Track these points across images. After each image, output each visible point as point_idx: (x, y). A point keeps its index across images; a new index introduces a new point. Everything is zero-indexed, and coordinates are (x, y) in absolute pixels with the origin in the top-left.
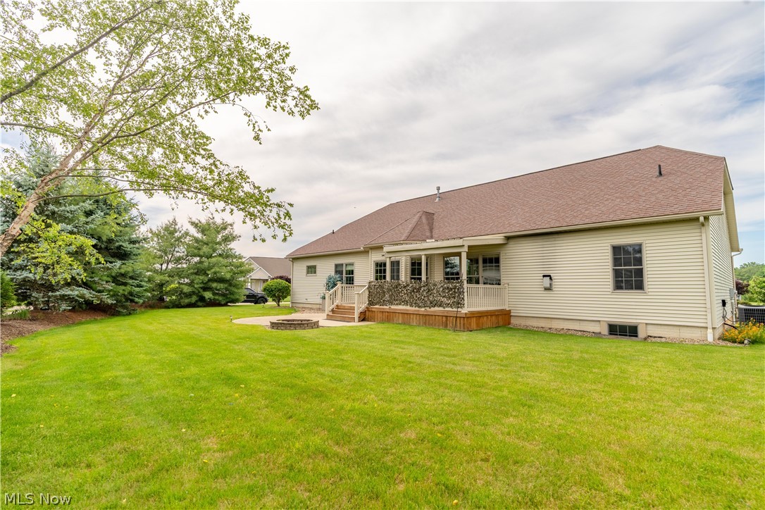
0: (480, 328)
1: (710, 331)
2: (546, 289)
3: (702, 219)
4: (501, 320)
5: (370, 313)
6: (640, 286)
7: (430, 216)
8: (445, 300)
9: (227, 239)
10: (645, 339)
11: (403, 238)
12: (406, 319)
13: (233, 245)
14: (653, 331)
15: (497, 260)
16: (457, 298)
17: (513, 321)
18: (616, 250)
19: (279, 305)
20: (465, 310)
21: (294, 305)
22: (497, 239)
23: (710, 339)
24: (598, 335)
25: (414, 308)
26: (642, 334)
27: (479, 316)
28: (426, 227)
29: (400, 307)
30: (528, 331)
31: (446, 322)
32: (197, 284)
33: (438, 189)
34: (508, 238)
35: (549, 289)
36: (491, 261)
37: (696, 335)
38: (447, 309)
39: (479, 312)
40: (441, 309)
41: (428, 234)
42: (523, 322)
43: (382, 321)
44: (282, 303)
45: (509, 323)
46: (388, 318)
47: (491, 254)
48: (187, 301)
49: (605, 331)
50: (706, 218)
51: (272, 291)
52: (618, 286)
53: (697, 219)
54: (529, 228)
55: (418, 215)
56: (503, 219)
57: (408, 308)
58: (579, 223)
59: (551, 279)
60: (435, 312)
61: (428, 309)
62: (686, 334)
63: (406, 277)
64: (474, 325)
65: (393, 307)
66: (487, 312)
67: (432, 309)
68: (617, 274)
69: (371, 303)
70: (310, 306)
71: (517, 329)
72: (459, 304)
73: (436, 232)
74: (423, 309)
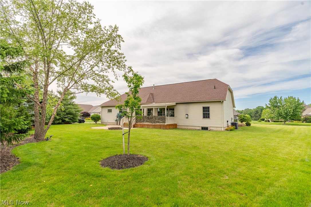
0: (170, 129)
1: (223, 128)
2: (186, 118)
3: (222, 101)
4: (174, 126)
5: (136, 125)
6: (209, 117)
7: (152, 94)
8: (160, 121)
9: (72, 98)
10: (209, 130)
11: (145, 102)
12: (148, 126)
13: (74, 100)
14: (211, 129)
15: (173, 109)
16: (164, 120)
17: (178, 127)
18: (204, 108)
19: (96, 123)
20: (166, 124)
21: (102, 123)
22: (174, 104)
23: (223, 130)
24: (199, 130)
25: (151, 123)
26: (209, 129)
27: (169, 125)
28: (152, 99)
29: (146, 123)
30: (182, 129)
31: (160, 127)
32: (62, 115)
33: (154, 85)
34: (177, 104)
35: (187, 118)
36: (172, 109)
37: (220, 129)
38: (161, 123)
39: (169, 124)
40: (159, 123)
41: (153, 101)
42: (180, 127)
43: (140, 127)
44: (98, 122)
45: (177, 128)
46: (142, 126)
47: (172, 108)
48: (58, 122)
49: (201, 129)
50: (223, 101)
51: (94, 118)
52: (204, 117)
53: (221, 101)
54: (182, 101)
55: (149, 94)
56: (175, 97)
57: (149, 123)
58: (195, 101)
59: (188, 115)
60: (157, 124)
61: (155, 123)
62: (218, 129)
63: (146, 114)
64: (168, 128)
65: (144, 123)
66: (171, 124)
67: (156, 124)
68: (204, 114)
69: (136, 122)
70: (109, 123)
71: (179, 129)
72: (164, 122)
73: (155, 100)
74: (154, 124)
